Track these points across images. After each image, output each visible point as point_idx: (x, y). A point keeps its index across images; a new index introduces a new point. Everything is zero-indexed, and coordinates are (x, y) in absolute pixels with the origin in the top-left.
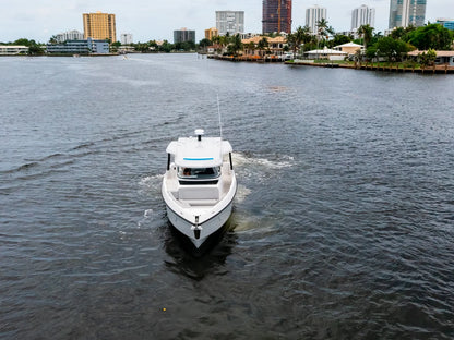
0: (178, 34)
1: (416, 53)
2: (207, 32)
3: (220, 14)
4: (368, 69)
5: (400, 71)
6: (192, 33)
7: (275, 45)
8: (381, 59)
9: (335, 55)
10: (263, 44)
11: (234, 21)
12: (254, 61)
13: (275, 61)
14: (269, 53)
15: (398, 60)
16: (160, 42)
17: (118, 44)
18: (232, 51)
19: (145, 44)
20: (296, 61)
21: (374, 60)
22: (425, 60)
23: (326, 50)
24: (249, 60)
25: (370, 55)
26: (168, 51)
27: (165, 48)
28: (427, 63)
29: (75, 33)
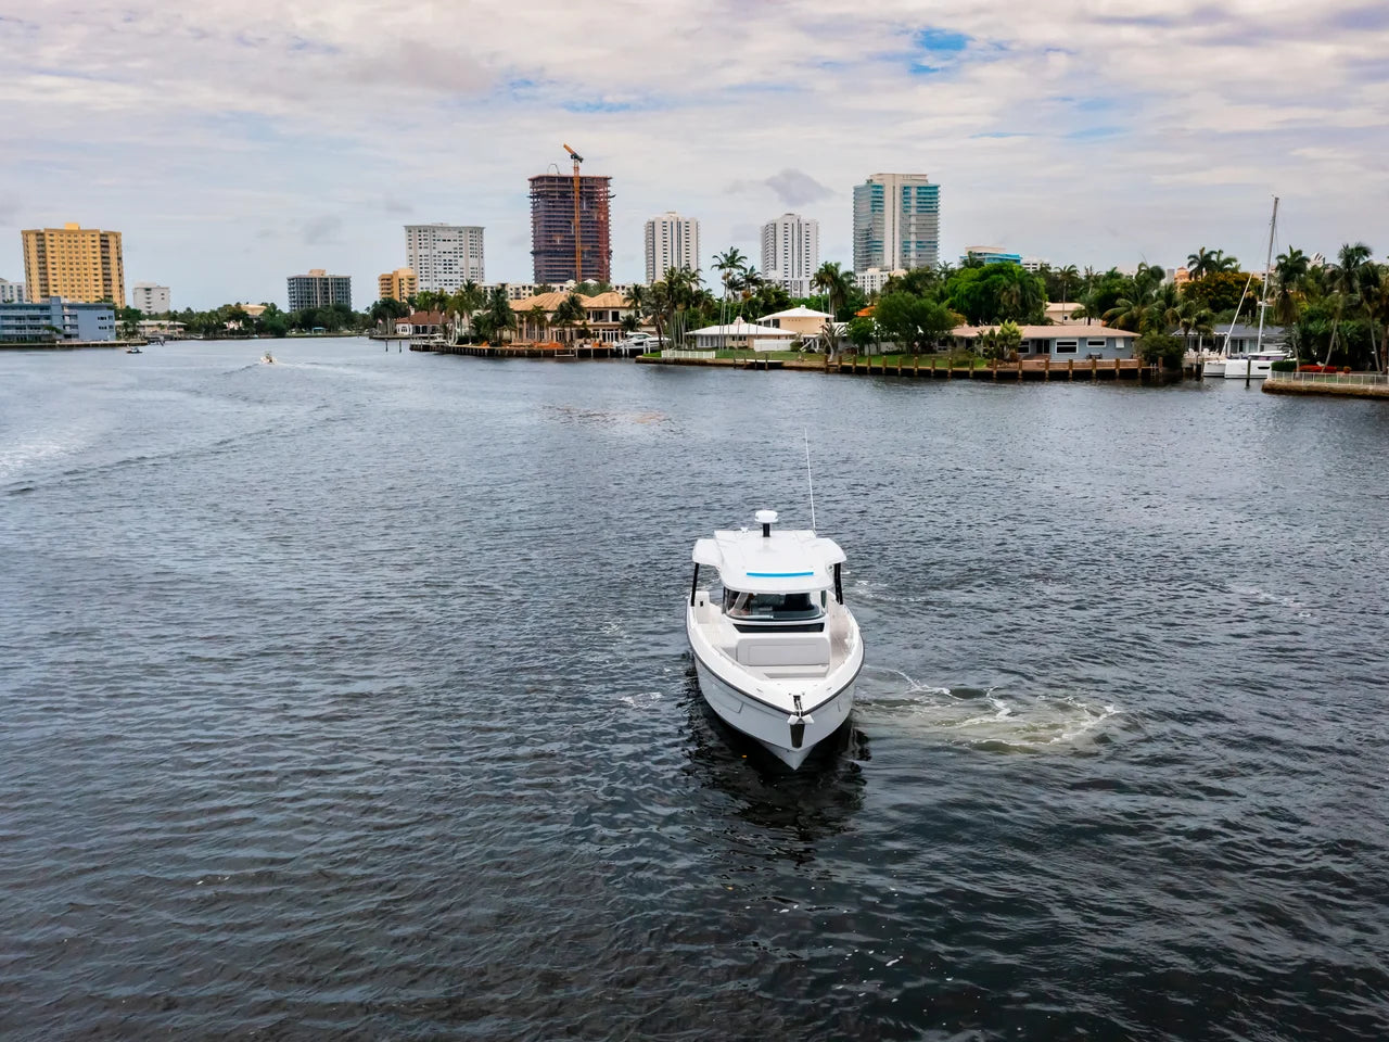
0: (302, 287)
1: (966, 331)
2: (387, 281)
3: (420, 234)
4: (861, 372)
5: (941, 376)
6: (343, 285)
7: (600, 314)
8: (886, 346)
9: (766, 337)
10: (569, 311)
11: (457, 252)
12: (548, 355)
13: (601, 354)
14: (584, 334)
15: (928, 350)
16: (254, 308)
17: (132, 316)
18: (481, 330)
19: (213, 314)
20: (667, 354)
21: (869, 349)
22: (996, 348)
23: (740, 327)
24: (534, 355)
25: (861, 337)
26: (279, 333)
27: (270, 326)
28: (1001, 356)
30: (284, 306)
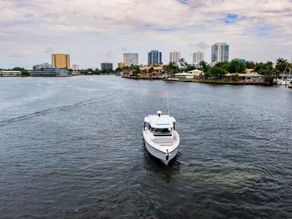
0: (103, 65)
1: (229, 74)
2: (119, 64)
3: (126, 55)
4: (207, 83)
5: (222, 84)
6: (111, 64)
7: (157, 71)
8: (212, 78)
9: (189, 76)
10: (151, 70)
11: (133, 59)
12: (147, 79)
13: (157, 79)
14: (154, 74)
15: (220, 78)
16: (94, 69)
17: (71, 70)
18: (135, 74)
19: (86, 70)
20: (169, 79)
21: (209, 78)
22: (234, 78)
23: (184, 73)
24: (144, 79)
25: (207, 76)
26: (98, 74)
27: (97, 73)
28: (235, 80)
29: (47, 64)
30: (100, 69)
